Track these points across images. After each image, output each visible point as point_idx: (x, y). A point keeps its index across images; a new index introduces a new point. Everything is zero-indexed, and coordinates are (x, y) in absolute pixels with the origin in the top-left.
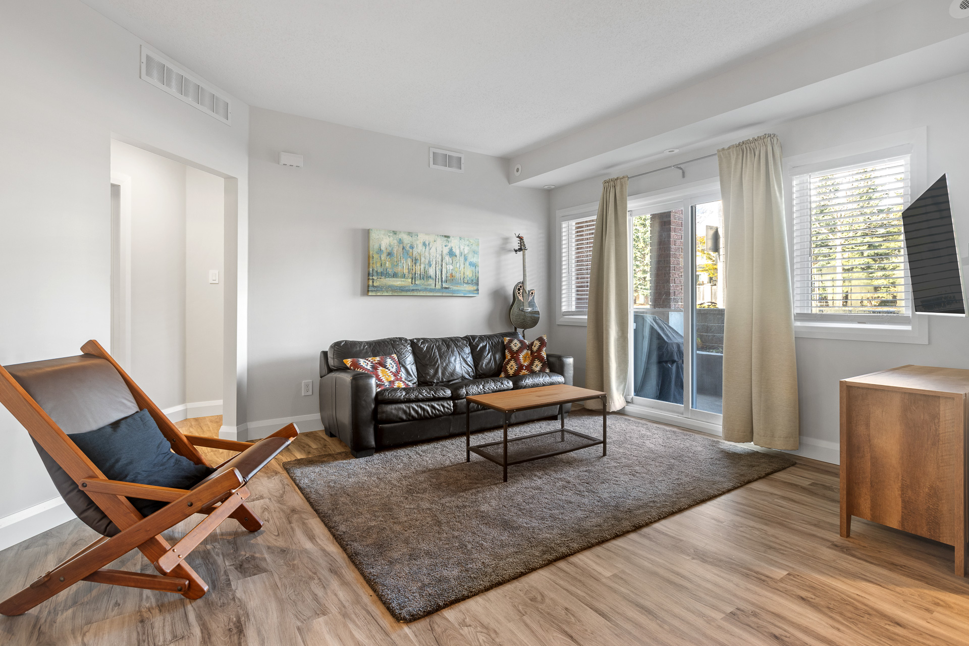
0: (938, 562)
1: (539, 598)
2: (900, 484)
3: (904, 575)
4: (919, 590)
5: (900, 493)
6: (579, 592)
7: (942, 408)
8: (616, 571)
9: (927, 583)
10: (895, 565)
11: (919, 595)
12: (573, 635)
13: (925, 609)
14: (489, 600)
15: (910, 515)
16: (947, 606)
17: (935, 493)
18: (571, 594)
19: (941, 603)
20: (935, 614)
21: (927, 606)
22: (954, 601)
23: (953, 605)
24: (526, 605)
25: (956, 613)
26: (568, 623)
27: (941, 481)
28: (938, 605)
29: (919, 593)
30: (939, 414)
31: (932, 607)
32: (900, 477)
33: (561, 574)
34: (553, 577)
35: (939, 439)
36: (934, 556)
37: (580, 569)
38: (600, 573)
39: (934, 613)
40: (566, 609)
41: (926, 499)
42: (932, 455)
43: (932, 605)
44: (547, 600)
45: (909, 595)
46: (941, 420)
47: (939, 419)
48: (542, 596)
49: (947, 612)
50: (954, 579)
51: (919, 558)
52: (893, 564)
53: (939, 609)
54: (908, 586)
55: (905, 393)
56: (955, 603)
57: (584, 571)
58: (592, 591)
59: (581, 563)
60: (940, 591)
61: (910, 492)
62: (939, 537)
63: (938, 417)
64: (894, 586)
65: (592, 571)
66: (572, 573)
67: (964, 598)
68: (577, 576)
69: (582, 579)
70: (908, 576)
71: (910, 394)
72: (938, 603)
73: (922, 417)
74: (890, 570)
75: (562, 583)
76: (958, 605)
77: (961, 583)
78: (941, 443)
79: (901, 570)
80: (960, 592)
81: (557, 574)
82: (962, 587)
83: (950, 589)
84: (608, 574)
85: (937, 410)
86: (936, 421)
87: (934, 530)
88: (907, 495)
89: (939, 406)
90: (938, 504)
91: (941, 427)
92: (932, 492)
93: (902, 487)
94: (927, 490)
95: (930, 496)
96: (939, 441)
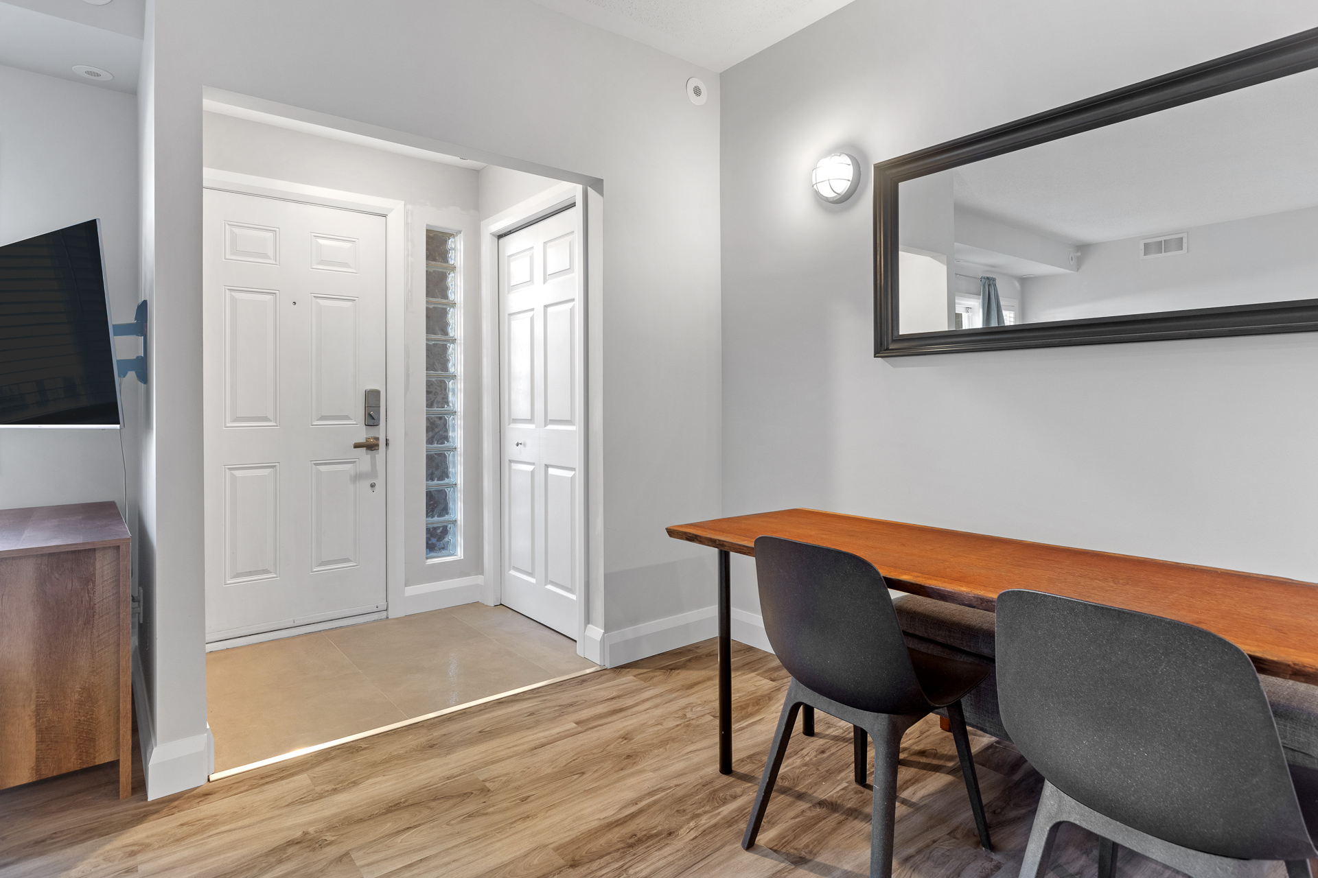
0: (90, 798)
2: (33, 707)
3: (65, 847)
4: (100, 852)
5: (34, 720)
7: (98, 565)
9: (101, 835)
10: (43, 841)
11: (104, 860)
13: (126, 872)
15: (51, 749)
16: (144, 847)
17: (89, 697)
19: (135, 848)
20: (141, 868)
21: (125, 866)
22: (144, 835)
23: (148, 841)
25: (160, 847)
27: (98, 674)
28: (134, 855)
29: (102, 857)
30: (94, 575)
31: (130, 863)
32: (34, 695)
35: (94, 612)
36: (79, 792)
39: (139, 867)
41: (75, 712)
42: (84, 640)
43: (129, 859)
45: (93, 870)
46: (97, 582)
47: (94, 582)
49: (150, 855)
50: (124, 807)
51: (63, 810)
52: (37, 843)
53: (140, 858)
54: (81, 859)
55: (42, 555)
56: (148, 837)
60: (123, 834)
61: (50, 712)
62: (95, 758)
63: (93, 579)
64: (66, 873)
67: (152, 822)
70: (72, 844)
71: (51, 555)
72: (133, 851)
73: (69, 586)
74: (41, 854)
76: (152, 836)
77: (134, 805)
78: (97, 617)
79: (55, 843)
80: (142, 818)
82: (140, 810)
83: (128, 823)
85: (92, 569)
86: (91, 586)
87: (87, 752)
88: (45, 719)
89: (94, 563)
90: (93, 711)
91: (97, 593)
92: (84, 695)
93: (37, 710)
94: (76, 696)
95: (81, 703)
96: (94, 616)
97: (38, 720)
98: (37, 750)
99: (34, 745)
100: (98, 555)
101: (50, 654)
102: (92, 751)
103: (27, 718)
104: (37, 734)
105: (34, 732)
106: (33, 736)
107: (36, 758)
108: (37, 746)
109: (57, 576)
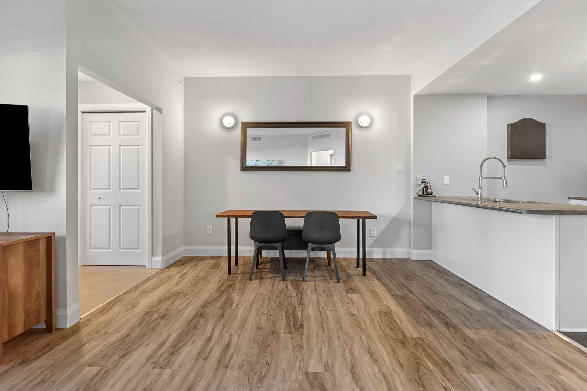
2: (23, 302)
5: (23, 308)
7: (40, 245)
15: (28, 318)
27: (41, 287)
30: (39, 248)
32: (23, 297)
41: (35, 303)
42: (37, 274)
47: (39, 251)
61: (28, 304)
62: (40, 320)
71: (27, 242)
73: (33, 253)
78: (40, 265)
86: (38, 253)
87: (38, 318)
88: (27, 307)
89: (39, 244)
90: (39, 302)
91: (40, 255)
92: (37, 296)
93: (24, 303)
94: (35, 297)
95: (36, 299)
96: (39, 264)
97: (24, 308)
98: (24, 319)
99: (23, 318)
100: (41, 240)
101: (28, 281)
102: (39, 317)
103: (21, 307)
104: (24, 313)
105: (23, 312)
106: (23, 314)
107: (24, 323)
108: (24, 318)
109: (29, 249)
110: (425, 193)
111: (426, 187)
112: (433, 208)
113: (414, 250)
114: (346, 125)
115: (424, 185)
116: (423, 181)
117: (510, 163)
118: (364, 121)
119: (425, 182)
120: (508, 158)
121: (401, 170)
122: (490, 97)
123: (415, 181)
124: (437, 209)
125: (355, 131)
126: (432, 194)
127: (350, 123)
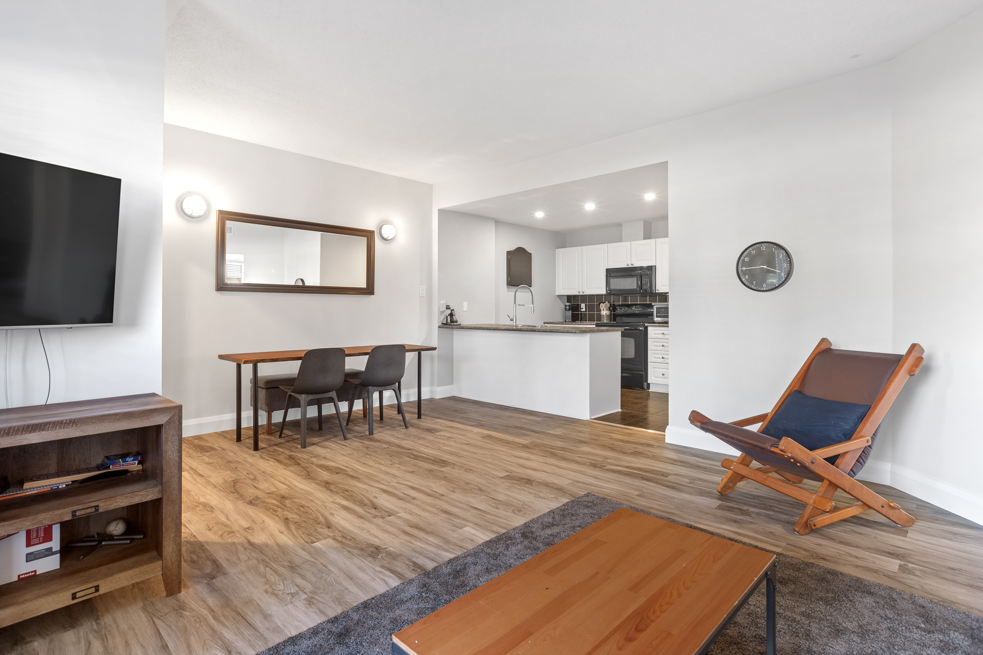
1: (516, 512)
6: (489, 516)
8: (460, 531)
12: (493, 500)
14: (548, 508)
18: (495, 515)
24: (524, 508)
26: (496, 503)
33: (503, 525)
34: (510, 523)
37: (489, 530)
38: (473, 528)
40: (498, 509)
44: (511, 511)
48: (514, 513)
57: (483, 528)
58: (481, 518)
59: (488, 534)
65: (479, 529)
66: (494, 526)
68: (491, 525)
69: (487, 524)
75: (502, 520)
81: (507, 525)
84: (467, 529)
110: (449, 321)
111: (451, 315)
112: (454, 337)
113: (438, 386)
114: (368, 235)
115: (449, 312)
116: (448, 307)
117: (509, 289)
118: (387, 232)
119: (449, 308)
120: (507, 285)
121: (424, 295)
122: (497, 222)
123: (439, 308)
124: (459, 337)
125: (378, 243)
126: (457, 322)
127: (372, 233)
